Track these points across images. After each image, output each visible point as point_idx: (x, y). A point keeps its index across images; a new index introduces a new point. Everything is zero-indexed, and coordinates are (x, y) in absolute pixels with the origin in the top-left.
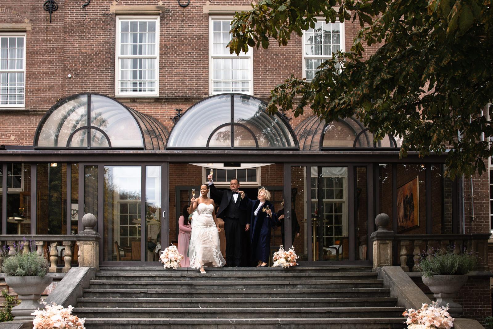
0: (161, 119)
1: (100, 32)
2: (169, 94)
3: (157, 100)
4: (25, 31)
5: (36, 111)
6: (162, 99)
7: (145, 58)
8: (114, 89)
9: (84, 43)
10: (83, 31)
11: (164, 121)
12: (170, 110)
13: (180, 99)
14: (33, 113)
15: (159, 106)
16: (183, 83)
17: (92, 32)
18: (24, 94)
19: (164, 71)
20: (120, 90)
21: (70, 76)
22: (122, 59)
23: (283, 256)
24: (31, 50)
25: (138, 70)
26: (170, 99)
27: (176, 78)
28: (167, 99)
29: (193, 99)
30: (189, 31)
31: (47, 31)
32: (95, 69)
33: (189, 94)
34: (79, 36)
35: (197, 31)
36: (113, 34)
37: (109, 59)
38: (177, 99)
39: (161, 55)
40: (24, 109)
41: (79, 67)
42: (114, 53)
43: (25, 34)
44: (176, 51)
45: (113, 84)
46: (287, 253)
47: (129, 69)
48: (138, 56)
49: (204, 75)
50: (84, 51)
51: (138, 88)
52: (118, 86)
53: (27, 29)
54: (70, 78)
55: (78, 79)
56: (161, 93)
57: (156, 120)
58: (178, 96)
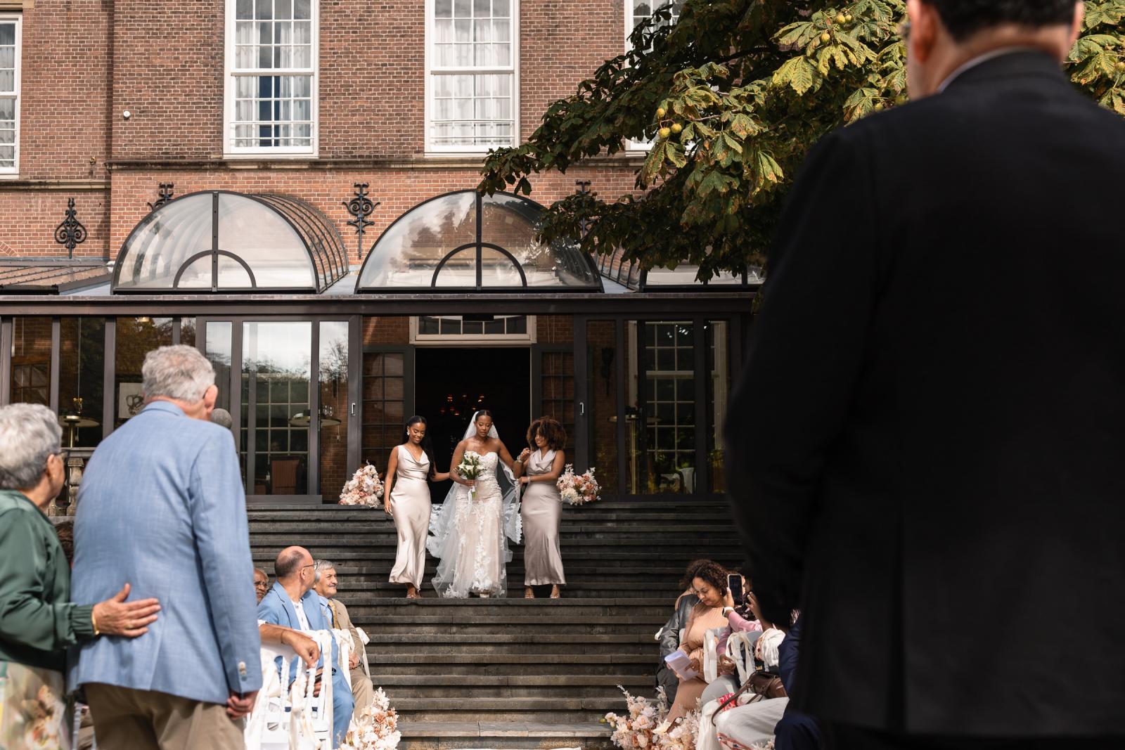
0: (323, 205)
1: (191, 21)
2: (339, 151)
3: (315, 166)
4: (20, 11)
5: (45, 184)
6: (326, 163)
7: (287, 76)
8: (222, 141)
9: (156, 44)
10: (154, 18)
11: (330, 208)
12: (341, 186)
13: (364, 162)
14: (37, 187)
15: (319, 177)
16: (369, 129)
17: (175, 21)
18: (17, 144)
19: (328, 103)
20: (234, 142)
21: (127, 114)
22: (238, 76)
23: (572, 483)
24: (33, 51)
25: (273, 99)
26: (342, 163)
27: (356, 119)
28: (335, 163)
29: (391, 162)
30: (383, 18)
31: (69, 10)
32: (181, 99)
33: (384, 152)
34: (147, 30)
35: (401, 19)
36: (219, 25)
37: (211, 79)
38: (357, 163)
39: (323, 70)
40: (16, 178)
41: (148, 95)
42: (222, 66)
43: (20, 17)
44: (355, 61)
45: (221, 132)
46: (579, 478)
47: (254, 99)
48: (273, 70)
49: (415, 111)
50: (157, 62)
51: (273, 138)
52: (229, 135)
53: (25, 6)
54: (127, 119)
55: (144, 120)
56: (322, 149)
57: (311, 207)
58: (360, 157)
